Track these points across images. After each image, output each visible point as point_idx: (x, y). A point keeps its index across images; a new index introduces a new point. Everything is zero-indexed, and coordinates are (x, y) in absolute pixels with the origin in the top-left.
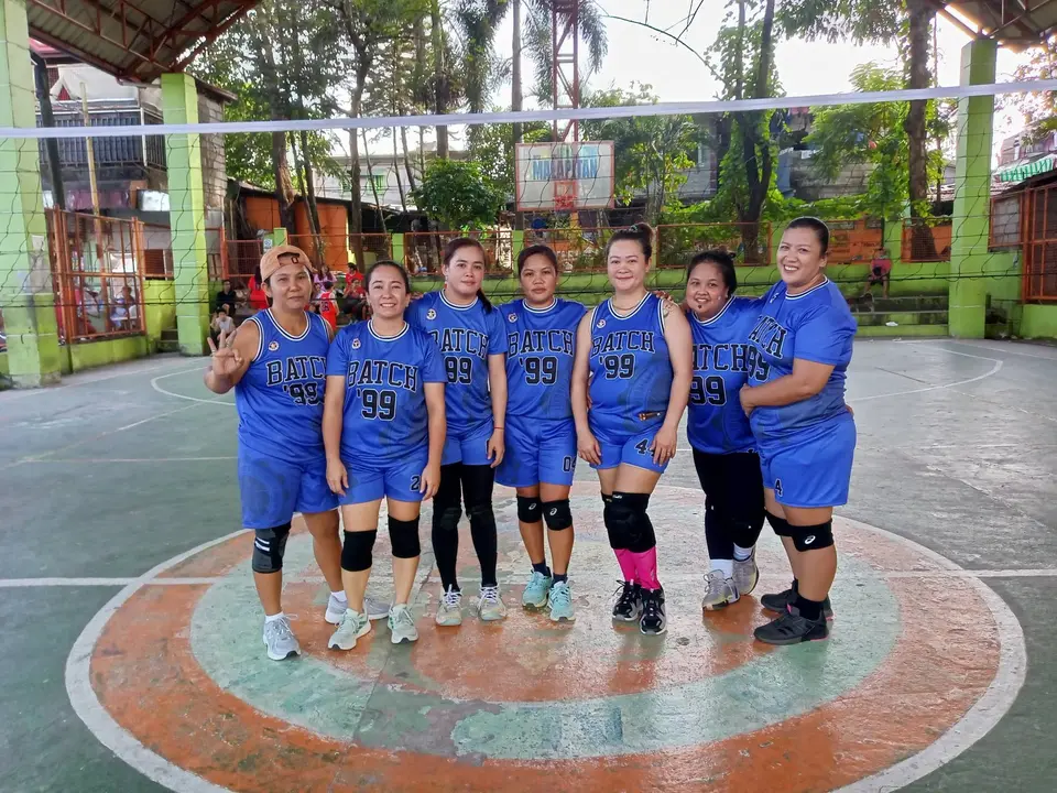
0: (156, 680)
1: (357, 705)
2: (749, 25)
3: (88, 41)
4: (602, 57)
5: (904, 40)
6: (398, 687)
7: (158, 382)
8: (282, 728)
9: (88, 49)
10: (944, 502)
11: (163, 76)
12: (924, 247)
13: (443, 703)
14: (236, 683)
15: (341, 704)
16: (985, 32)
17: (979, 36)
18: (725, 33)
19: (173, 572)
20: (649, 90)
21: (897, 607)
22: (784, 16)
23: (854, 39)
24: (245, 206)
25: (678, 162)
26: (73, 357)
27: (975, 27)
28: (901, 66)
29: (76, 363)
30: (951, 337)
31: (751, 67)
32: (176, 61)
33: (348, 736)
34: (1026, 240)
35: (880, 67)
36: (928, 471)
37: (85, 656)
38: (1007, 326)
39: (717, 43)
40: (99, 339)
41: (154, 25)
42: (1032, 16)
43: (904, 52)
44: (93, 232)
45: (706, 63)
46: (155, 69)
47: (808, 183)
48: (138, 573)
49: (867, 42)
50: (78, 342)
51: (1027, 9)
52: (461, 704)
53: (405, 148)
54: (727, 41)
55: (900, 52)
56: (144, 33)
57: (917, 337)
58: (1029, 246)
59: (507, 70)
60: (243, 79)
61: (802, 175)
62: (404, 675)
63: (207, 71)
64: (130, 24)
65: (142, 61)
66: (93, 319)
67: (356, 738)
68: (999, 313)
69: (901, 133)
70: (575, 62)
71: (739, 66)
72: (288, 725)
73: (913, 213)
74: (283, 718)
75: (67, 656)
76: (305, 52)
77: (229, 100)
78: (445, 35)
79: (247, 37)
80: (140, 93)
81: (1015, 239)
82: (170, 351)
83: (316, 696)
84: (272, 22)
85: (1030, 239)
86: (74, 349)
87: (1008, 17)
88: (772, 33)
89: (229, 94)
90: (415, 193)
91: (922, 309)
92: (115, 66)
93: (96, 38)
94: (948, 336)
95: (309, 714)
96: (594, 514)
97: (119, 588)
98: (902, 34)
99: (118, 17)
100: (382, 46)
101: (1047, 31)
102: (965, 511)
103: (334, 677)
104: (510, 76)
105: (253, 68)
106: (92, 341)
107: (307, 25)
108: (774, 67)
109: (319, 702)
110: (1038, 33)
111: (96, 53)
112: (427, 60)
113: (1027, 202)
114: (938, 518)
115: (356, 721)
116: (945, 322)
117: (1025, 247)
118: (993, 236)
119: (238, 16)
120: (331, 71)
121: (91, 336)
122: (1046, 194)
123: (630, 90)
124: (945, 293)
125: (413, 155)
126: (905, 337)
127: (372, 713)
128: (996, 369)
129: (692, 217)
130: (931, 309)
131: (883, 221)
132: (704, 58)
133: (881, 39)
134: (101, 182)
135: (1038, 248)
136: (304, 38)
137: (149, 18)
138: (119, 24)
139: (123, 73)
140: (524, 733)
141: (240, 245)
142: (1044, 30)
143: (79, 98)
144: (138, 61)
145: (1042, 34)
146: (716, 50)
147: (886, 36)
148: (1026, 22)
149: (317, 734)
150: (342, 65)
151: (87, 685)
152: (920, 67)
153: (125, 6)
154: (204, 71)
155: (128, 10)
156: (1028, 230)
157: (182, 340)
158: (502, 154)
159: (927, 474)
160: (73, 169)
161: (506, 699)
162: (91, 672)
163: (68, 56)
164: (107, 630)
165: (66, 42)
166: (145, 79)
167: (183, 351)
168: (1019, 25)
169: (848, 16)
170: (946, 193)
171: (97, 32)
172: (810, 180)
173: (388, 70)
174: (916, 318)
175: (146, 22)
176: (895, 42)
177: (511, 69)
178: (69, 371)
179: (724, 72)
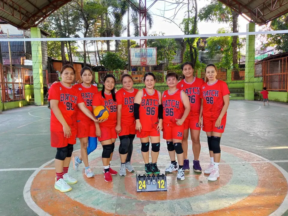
0: (52, 197)
1: (114, 203)
2: (191, 18)
3: (10, 18)
4: (152, 25)
5: (231, 22)
6: (124, 197)
7: (30, 113)
8: (93, 210)
9: (10, 20)
10: (258, 143)
11: (31, 28)
12: (237, 76)
13: (138, 201)
14: (76, 197)
15: (109, 203)
16: (252, 21)
17: (251, 22)
18: (184, 20)
19: (49, 166)
20: (164, 34)
21: (255, 171)
22: (200, 16)
23: (218, 22)
24: (53, 64)
25: (172, 53)
26: (4, 106)
27: (250, 19)
28: (230, 29)
29: (5, 108)
30: (245, 100)
31: (191, 29)
32: (34, 24)
33: (113, 212)
34: (264, 75)
35: (225, 29)
36: (251, 135)
37: (28, 191)
38: (260, 97)
39: (182, 22)
40: (11, 101)
41: (29, 14)
42: (264, 17)
43: (231, 25)
44: (10, 71)
45: (180, 27)
46: (29, 26)
47: (205, 60)
48: (38, 167)
49: (221, 23)
50: (6, 102)
51: (263, 15)
52: (144, 202)
53: (98, 49)
54: (185, 22)
55: (230, 25)
56: (26, 16)
57: (236, 100)
58: (265, 76)
59: (126, 28)
60: (52, 29)
61: (204, 58)
62: (125, 194)
63: (42, 27)
64: (22, 14)
65: (25, 23)
66: (10, 96)
67: (116, 212)
68: (257, 94)
69: (230, 46)
70: (145, 26)
71: (188, 28)
72: (95, 209)
73: (234, 67)
74: (93, 207)
75: (23, 191)
76: (70, 22)
77: (48, 35)
78: (109, 19)
79: (54, 18)
80: (24, 32)
81: (261, 74)
82: (32, 104)
83: (101, 201)
84: (61, 14)
85: (265, 74)
86: (5, 104)
87: (258, 17)
88: (197, 20)
89: (49, 33)
90: (101, 61)
91: (237, 93)
92: (17, 25)
93: (13, 17)
94: (244, 100)
95: (100, 206)
96: (165, 148)
97: (34, 171)
98: (230, 21)
99: (19, 11)
100: (92, 21)
101: (268, 21)
102: (264, 145)
103: (105, 195)
104: (127, 30)
105: (55, 27)
106: (10, 102)
107: (71, 15)
108: (197, 29)
109: (102, 202)
110: (266, 21)
111: (12, 21)
112: (104, 26)
113: (264, 64)
114: (258, 147)
115: (115, 207)
116: (243, 96)
117: (264, 76)
118: (255, 74)
119: (52, 12)
120: (78, 28)
121: (10, 100)
122: (269, 63)
123: (159, 34)
124: (243, 88)
125: (100, 51)
126: (233, 100)
127: (119, 205)
128: (260, 108)
129: (176, 68)
130: (239, 93)
131: (226, 69)
132: (179, 26)
133: (225, 22)
134: (13, 57)
135: (267, 76)
136: (70, 18)
137: (27, 12)
138: (19, 13)
139: (19, 27)
140: (164, 209)
141: (51, 75)
142: (267, 20)
143: (6, 34)
144: (24, 24)
145: (266, 22)
146: (182, 24)
147: (226, 21)
148: (262, 18)
149: (104, 212)
150: (80, 26)
151: (31, 199)
152: (235, 29)
153: (21, 8)
154: (41, 27)
155: (21, 10)
156: (264, 71)
157: (36, 101)
158: (124, 51)
159: (251, 136)
160: (4, 53)
161: (156, 199)
162: (31, 195)
163: (4, 22)
164: (33, 183)
165: (4, 18)
166: (26, 29)
167: (36, 104)
168: (261, 19)
169: (216, 16)
170: (241, 62)
171: (13, 15)
172: (206, 59)
173: (93, 28)
174: (236, 95)
175: (26, 13)
176: (229, 23)
177: (127, 28)
178: (4, 110)
179: (184, 30)
